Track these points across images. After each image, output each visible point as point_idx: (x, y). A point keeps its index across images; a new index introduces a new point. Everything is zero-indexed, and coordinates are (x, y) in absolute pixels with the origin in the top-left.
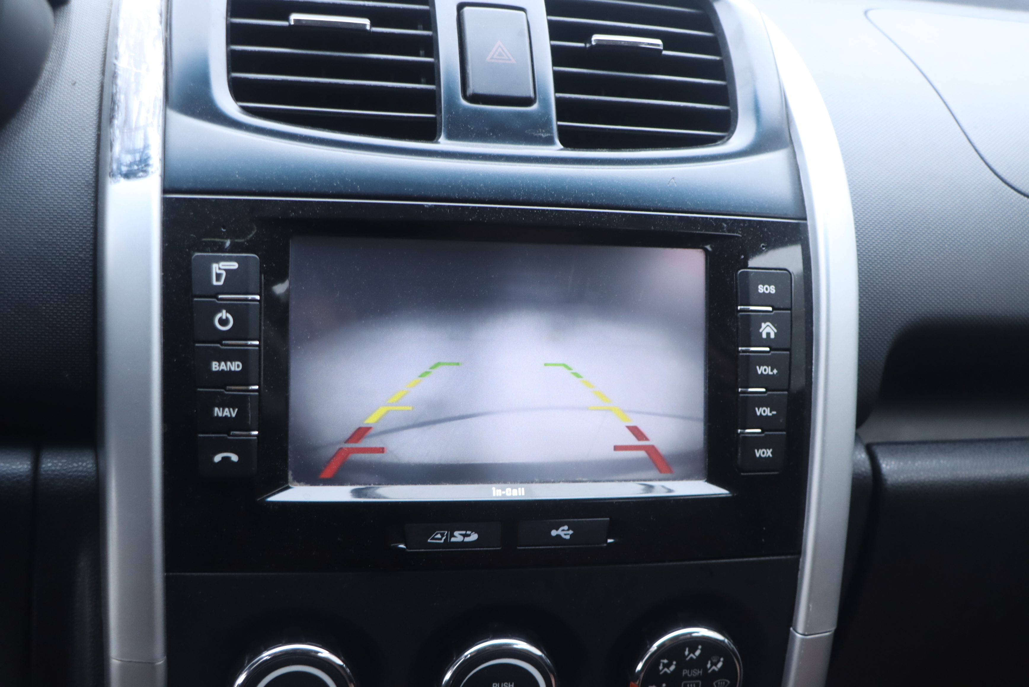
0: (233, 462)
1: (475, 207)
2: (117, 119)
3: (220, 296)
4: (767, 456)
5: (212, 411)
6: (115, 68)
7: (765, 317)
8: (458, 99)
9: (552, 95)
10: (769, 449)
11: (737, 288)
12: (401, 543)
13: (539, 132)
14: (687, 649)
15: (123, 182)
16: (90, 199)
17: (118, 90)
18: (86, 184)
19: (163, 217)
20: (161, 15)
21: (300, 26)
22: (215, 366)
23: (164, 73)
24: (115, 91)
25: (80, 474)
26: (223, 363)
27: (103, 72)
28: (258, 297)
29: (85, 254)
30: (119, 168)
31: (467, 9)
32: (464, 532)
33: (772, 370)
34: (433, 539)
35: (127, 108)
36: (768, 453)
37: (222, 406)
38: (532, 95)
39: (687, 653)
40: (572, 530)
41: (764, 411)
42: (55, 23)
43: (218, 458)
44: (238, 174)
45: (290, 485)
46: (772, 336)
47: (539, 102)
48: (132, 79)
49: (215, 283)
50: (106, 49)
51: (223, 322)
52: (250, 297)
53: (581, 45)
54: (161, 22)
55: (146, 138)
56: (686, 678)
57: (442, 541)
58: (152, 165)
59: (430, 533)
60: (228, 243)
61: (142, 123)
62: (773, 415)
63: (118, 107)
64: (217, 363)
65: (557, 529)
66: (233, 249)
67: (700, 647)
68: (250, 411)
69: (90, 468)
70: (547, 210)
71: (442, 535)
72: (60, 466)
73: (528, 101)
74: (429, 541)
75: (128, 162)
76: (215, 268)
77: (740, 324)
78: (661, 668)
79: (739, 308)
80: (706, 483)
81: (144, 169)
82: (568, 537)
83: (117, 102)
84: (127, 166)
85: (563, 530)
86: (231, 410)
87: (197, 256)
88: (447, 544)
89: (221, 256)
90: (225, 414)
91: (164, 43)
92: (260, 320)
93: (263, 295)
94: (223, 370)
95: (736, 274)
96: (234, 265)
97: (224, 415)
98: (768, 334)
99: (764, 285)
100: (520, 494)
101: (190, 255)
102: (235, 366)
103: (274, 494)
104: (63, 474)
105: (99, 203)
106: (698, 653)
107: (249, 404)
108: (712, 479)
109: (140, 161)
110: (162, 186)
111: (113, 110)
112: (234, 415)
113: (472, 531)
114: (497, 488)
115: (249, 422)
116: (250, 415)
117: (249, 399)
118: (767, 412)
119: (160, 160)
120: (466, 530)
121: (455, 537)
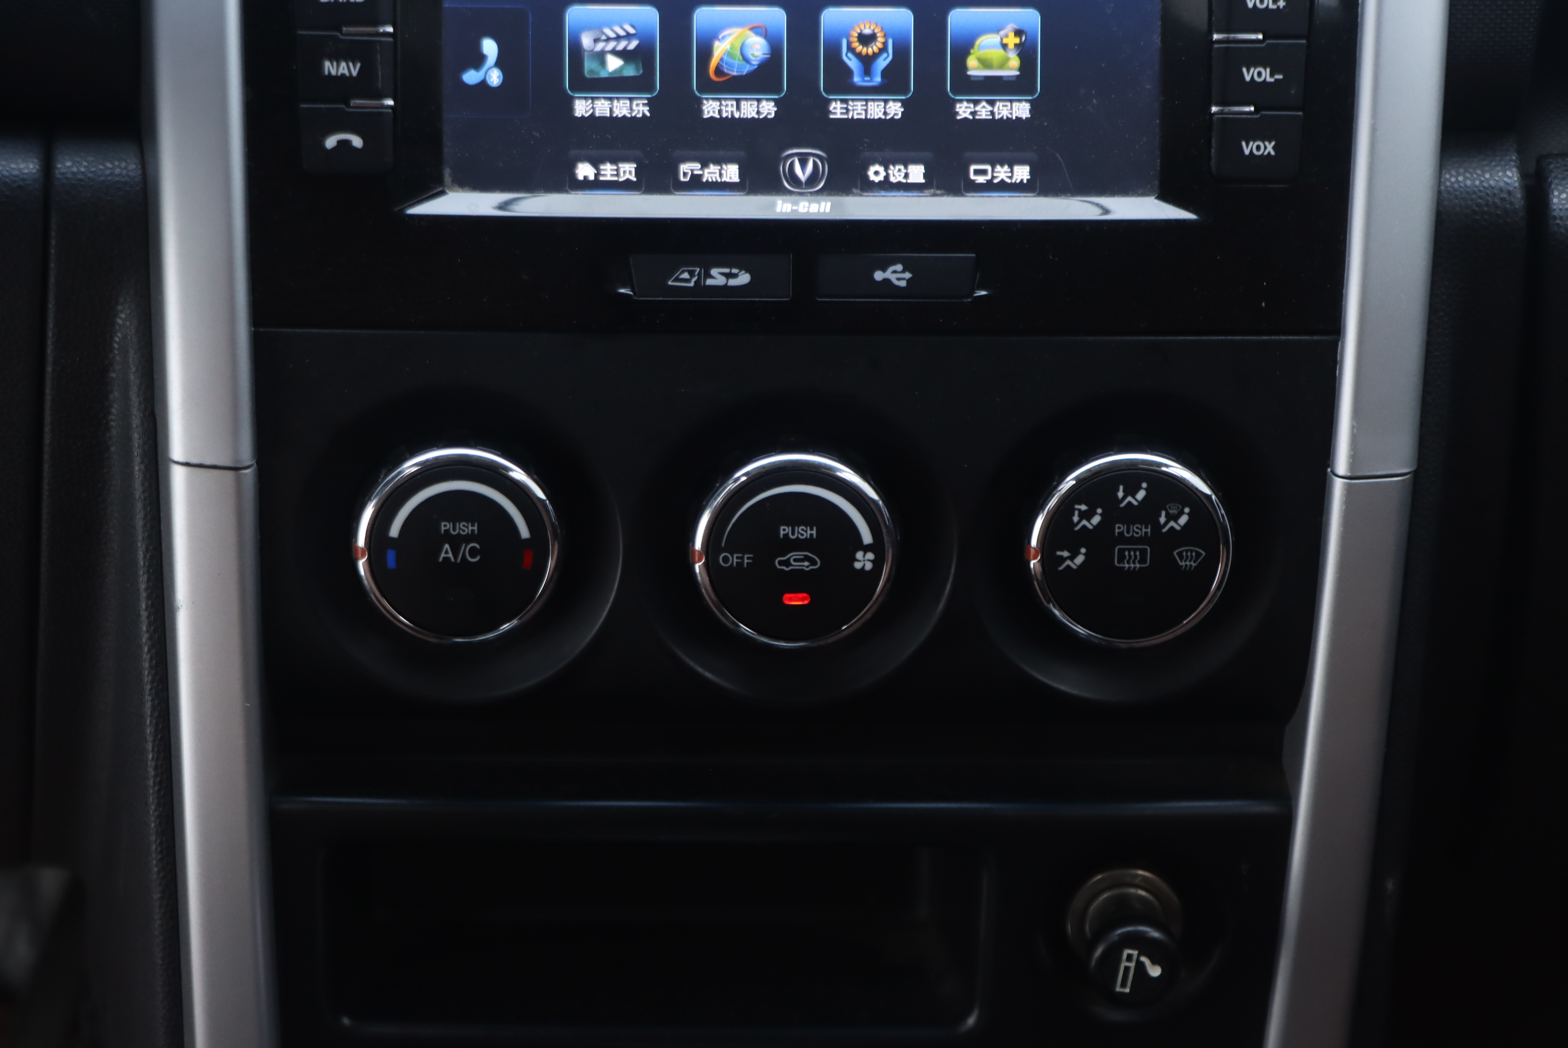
0: (355, 149)
4: (1266, 153)
5: (321, 67)
10: (1270, 143)
12: (624, 286)
14: (1121, 488)
25: (117, 179)
32: (727, 270)
33: (1275, 2)
34: (677, 279)
36: (1269, 148)
37: (336, 57)
39: (1120, 494)
40: (910, 272)
41: (1259, 74)
43: (331, 142)
45: (447, 191)
56: (1122, 539)
57: (692, 284)
59: (671, 271)
62: (1276, 80)
65: (884, 270)
67: (1144, 485)
68: (379, 67)
69: (132, 170)
71: (692, 274)
72: (85, 167)
74: (670, 283)
78: (1076, 519)
80: (1156, 201)
82: (903, 284)
85: (895, 272)
86: (351, 65)
88: (701, 289)
90: (341, 71)
94: (336, 2)
97: (339, 74)
100: (822, 211)
103: (419, 203)
104: (90, 179)
106: (1141, 495)
107: (379, 56)
108: (1165, 196)
112: (354, 73)
113: (741, 270)
114: (784, 202)
115: (380, 85)
116: (380, 73)
117: (378, 48)
118: (1265, 75)
120: (731, 267)
121: (712, 277)
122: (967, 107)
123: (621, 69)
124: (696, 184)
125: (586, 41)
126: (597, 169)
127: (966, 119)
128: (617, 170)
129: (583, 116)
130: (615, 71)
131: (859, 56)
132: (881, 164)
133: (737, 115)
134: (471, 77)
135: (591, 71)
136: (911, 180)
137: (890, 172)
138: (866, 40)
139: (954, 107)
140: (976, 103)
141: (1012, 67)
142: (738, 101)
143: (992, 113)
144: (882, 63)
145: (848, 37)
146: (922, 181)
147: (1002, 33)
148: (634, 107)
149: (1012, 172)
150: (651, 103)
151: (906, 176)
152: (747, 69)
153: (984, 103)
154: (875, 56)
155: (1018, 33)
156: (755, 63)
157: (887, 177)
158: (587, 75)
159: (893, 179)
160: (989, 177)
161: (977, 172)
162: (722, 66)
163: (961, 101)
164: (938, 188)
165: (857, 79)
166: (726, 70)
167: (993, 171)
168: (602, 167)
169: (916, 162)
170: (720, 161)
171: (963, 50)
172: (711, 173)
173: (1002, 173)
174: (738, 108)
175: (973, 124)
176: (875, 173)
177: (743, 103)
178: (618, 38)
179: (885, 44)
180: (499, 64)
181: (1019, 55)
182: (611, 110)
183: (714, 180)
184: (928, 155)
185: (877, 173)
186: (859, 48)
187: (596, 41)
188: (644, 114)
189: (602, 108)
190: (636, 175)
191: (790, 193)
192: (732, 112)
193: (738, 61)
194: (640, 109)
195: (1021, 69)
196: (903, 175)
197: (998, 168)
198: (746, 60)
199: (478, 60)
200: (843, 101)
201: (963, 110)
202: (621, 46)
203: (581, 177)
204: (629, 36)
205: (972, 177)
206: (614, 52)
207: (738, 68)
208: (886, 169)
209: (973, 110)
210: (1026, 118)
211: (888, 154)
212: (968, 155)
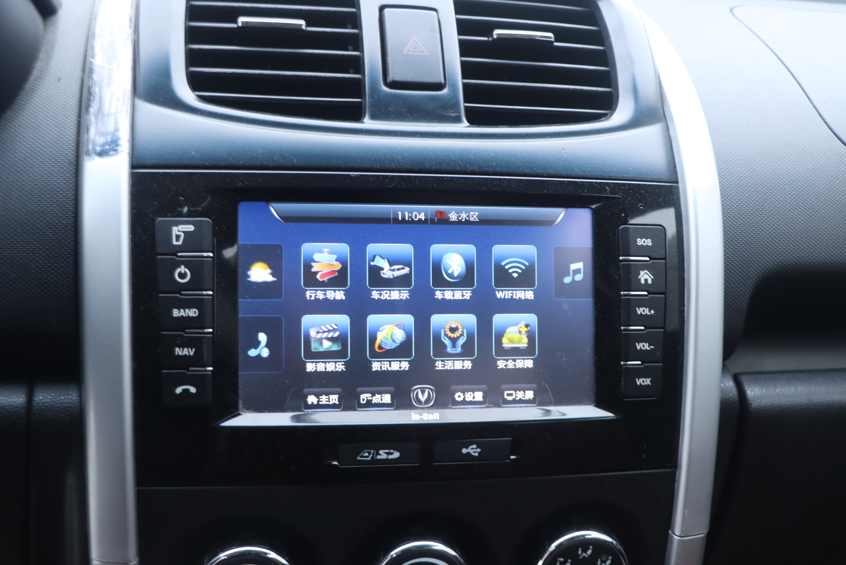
0: (192, 393)
1: (394, 176)
2: (93, 107)
3: (179, 254)
4: (647, 384)
5: (174, 351)
6: (92, 65)
7: (644, 266)
8: (380, 86)
9: (460, 81)
10: (648, 378)
11: (618, 242)
12: (334, 460)
13: (449, 112)
14: (580, 549)
15: (97, 159)
16: (71, 175)
17: (93, 83)
18: (68, 163)
19: (132, 189)
20: (131, 21)
21: (247, 27)
22: (176, 313)
23: (132, 69)
24: (91, 84)
25: (66, 405)
26: (182, 310)
27: (83, 70)
28: (211, 255)
29: (67, 221)
30: (94, 148)
31: (387, 11)
32: (387, 451)
33: (649, 311)
34: (362, 457)
35: (100, 98)
36: (647, 381)
37: (182, 346)
38: (443, 81)
39: (580, 552)
40: (480, 448)
41: (644, 346)
42: (45, 30)
43: (179, 390)
44: (194, 152)
45: (240, 413)
46: (650, 282)
47: (449, 87)
48: (106, 74)
49: (175, 243)
50: (86, 51)
51: (182, 276)
52: (205, 254)
53: (485, 39)
54: (130, 27)
55: (116, 123)
57: (369, 459)
58: (122, 145)
59: (359, 452)
60: (185, 209)
61: (113, 110)
62: (651, 349)
63: (94, 97)
64: (177, 310)
65: (467, 448)
66: (190, 214)
67: (591, 547)
68: (205, 351)
69: (75, 400)
70: (456, 177)
71: (369, 453)
72: (50, 399)
73: (439, 87)
74: (358, 458)
75: (102, 143)
76: (175, 230)
77: (621, 272)
79: (621, 258)
80: (595, 408)
81: (115, 148)
82: (476, 454)
83: (92, 93)
84: (101, 146)
85: (472, 449)
86: (190, 349)
87: (160, 221)
88: (374, 461)
89: (180, 220)
90: (184, 353)
91: (133, 43)
92: (213, 274)
93: (215, 252)
94: (182, 316)
95: (618, 230)
96: (191, 228)
97: (183, 354)
98: (646, 280)
99: (641, 239)
100: (435, 418)
101: (154, 220)
102: (192, 313)
103: (227, 420)
104: (52, 406)
105: (79, 178)
106: (589, 552)
107: (205, 344)
108: (599, 405)
109: (112, 142)
110: (130, 162)
111: (89, 100)
112: (192, 354)
113: (395, 450)
114: (415, 414)
115: (205, 360)
116: (205, 354)
117: (204, 340)
118: (646, 346)
119: (128, 141)
120: (389, 449)
121: (380, 455)
122: (503, 363)
123: (331, 346)
124: (369, 404)
125: (313, 333)
126: (319, 398)
127: (502, 369)
128: (329, 399)
129: (311, 372)
130: (327, 348)
131: (450, 338)
132: (461, 392)
133: (389, 369)
134: (253, 353)
135: (315, 348)
136: (477, 399)
137: (465, 395)
138: (453, 330)
139: (497, 362)
140: (507, 360)
141: (523, 343)
142: (390, 362)
143: (515, 365)
144: (461, 341)
145: (444, 328)
146: (482, 400)
147: (519, 326)
148: (337, 366)
149: (525, 394)
150: (346, 364)
151: (474, 398)
152: (394, 346)
153: (511, 361)
154: (458, 338)
155: (527, 326)
156: (399, 342)
157: (464, 398)
158: (313, 350)
159: (467, 399)
160: (514, 397)
161: (508, 395)
162: (382, 344)
163: (499, 360)
164: (489, 403)
165: (449, 350)
166: (384, 347)
167: (516, 394)
168: (320, 397)
169: (478, 390)
170: (381, 392)
171: (500, 334)
172: (377, 399)
173: (520, 395)
174: (390, 366)
175: (506, 371)
176: (459, 396)
177: (392, 363)
178: (329, 331)
179: (463, 332)
180: (267, 346)
181: (528, 337)
182: (326, 369)
183: (378, 402)
184: (484, 387)
185: (459, 397)
186: (450, 334)
187: (318, 333)
188: (342, 370)
189: (321, 367)
190: (338, 402)
191: (417, 408)
192: (387, 368)
193: (390, 341)
194: (340, 367)
195: (528, 343)
196: (472, 397)
197: (518, 392)
198: (394, 341)
199: (256, 344)
200: (442, 361)
201: (501, 364)
202: (330, 335)
203: (310, 403)
204: (334, 330)
205: (506, 397)
206: (327, 339)
207: (390, 345)
208: (464, 394)
209: (506, 364)
210: (532, 368)
211: (465, 387)
212: (504, 386)
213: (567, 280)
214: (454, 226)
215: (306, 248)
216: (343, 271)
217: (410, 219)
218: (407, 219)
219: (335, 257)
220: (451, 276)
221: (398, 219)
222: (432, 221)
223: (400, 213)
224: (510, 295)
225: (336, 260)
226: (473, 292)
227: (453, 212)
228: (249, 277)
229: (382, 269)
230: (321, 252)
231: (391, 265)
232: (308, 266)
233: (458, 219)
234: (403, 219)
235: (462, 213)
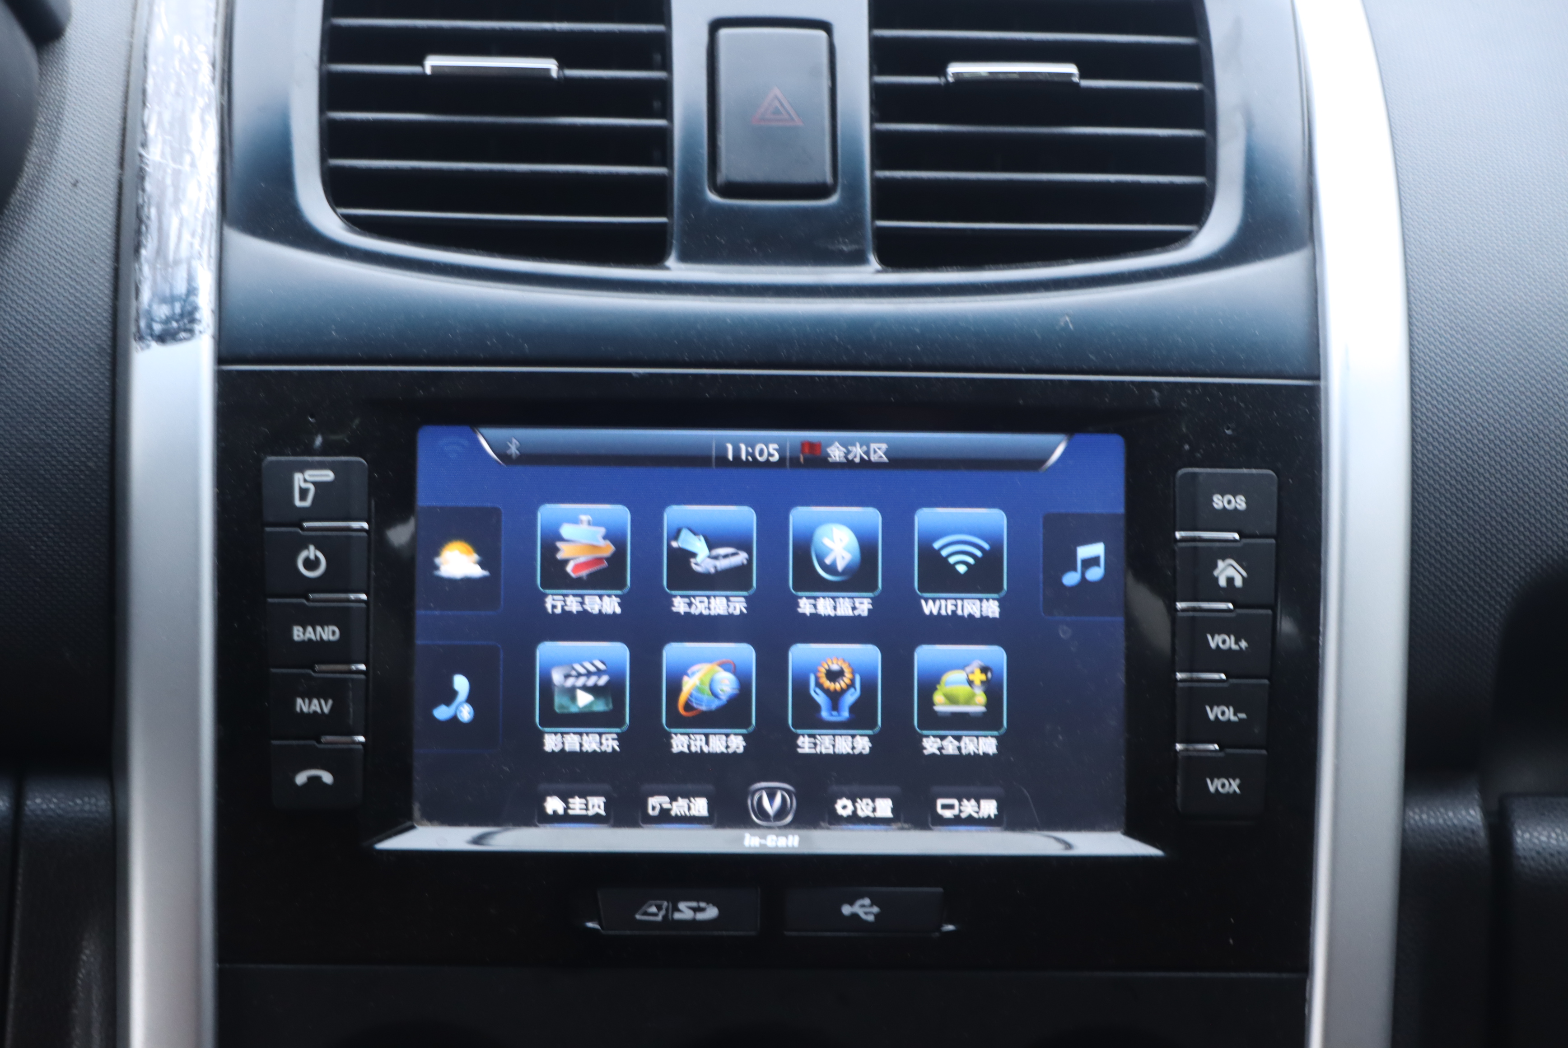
0: (325, 785)
2: (145, 247)
3: (306, 524)
4: (1231, 791)
5: (294, 704)
6: (142, 161)
7: (1226, 551)
8: (702, 192)
9: (867, 175)
10: (1234, 780)
11: (1174, 501)
12: (591, 920)
13: (839, 242)
15: (155, 347)
16: (104, 374)
17: (146, 200)
19: (218, 401)
20: (214, 65)
21: (441, 77)
22: (298, 633)
23: (218, 169)
24: (140, 201)
25: (86, 815)
26: (310, 629)
27: (122, 164)
28: (365, 525)
29: (95, 462)
30: (149, 327)
31: (724, 33)
33: (1237, 642)
35: (160, 229)
36: (1233, 786)
37: (309, 695)
38: (829, 179)
40: (878, 906)
41: (1223, 713)
43: (301, 779)
44: (336, 331)
45: (416, 825)
46: (1238, 582)
47: (843, 190)
48: (169, 181)
49: (298, 503)
50: (125, 119)
51: (311, 564)
52: (356, 525)
53: (933, 80)
54: (213, 79)
55: (190, 279)
57: (659, 918)
58: (200, 321)
59: (639, 905)
60: (319, 441)
61: (184, 253)
62: (1241, 720)
63: (147, 227)
64: (301, 629)
65: (851, 904)
66: (325, 450)
68: (351, 704)
69: (102, 806)
71: (659, 908)
72: (55, 803)
73: (820, 191)
74: (638, 917)
75: (163, 317)
76: (299, 480)
77: (1178, 562)
79: (1178, 534)
80: (1123, 837)
81: (188, 326)
82: (871, 918)
83: (144, 218)
84: (161, 322)
85: (863, 906)
86: (323, 702)
87: (271, 462)
88: (668, 922)
89: (308, 461)
90: (313, 708)
91: (219, 115)
92: (369, 561)
93: (373, 520)
94: (310, 640)
95: (1174, 477)
96: (327, 476)
97: (311, 711)
98: (1230, 580)
99: (1223, 496)
100: (790, 845)
101: (259, 460)
102: (329, 633)
103: (389, 836)
104: (59, 816)
108: (1132, 832)
109: (182, 315)
110: (215, 352)
111: (139, 232)
112: (326, 710)
114: (752, 835)
115: (351, 722)
116: (351, 710)
117: (350, 685)
118: (1229, 714)
119: (213, 311)
120: (698, 901)
121: (679, 910)
122: (934, 742)
123: (591, 704)
124: (665, 817)
125: (557, 677)
126: (566, 803)
127: (933, 755)
128: (586, 805)
129: (553, 751)
130: (586, 707)
131: (827, 692)
132: (848, 798)
133: (706, 749)
134: (442, 713)
135: (562, 707)
136: (879, 814)
137: (857, 805)
138: (834, 676)
139: (921, 741)
140: (943, 738)
141: (978, 704)
142: (707, 736)
143: (959, 748)
144: (851, 698)
145: (816, 672)
146: (890, 815)
147: (968, 669)
148: (604, 741)
149: (979, 807)
150: (620, 738)
151: (874, 810)
152: (715, 704)
153: (950, 738)
154: (843, 691)
155: (984, 670)
156: (724, 698)
157: (855, 812)
158: (557, 710)
159: (860, 813)
160: (956, 811)
161: (944, 807)
162: (691, 701)
163: (927, 736)
164: (906, 822)
165: (825, 714)
166: (695, 705)
167: (960, 805)
168: (571, 800)
169: (883, 796)
170: (688, 795)
171: (929, 686)
172: (679, 807)
173: (969, 808)
174: (707, 743)
175: (941, 759)
176: (843, 807)
177: (711, 738)
178: (589, 674)
179: (853, 681)
180: (470, 700)
181: (986, 692)
182: (581, 745)
183: (683, 814)
184: (896, 789)
185: (844, 807)
186: (827, 684)
187: (567, 676)
188: (613, 749)
189: (572, 742)
190: (605, 810)
191: (758, 826)
192: (701, 747)
193: (707, 696)
194: (609, 743)
195: (988, 705)
196: (870, 808)
197: (965, 802)
198: (715, 695)
199: (449, 696)
200: (810, 736)
201: (931, 745)
202: (592, 681)
203: (549, 810)
204: (599, 672)
205: (939, 810)
206: (585, 688)
207: (707, 704)
208: (854, 802)
209: (940, 746)
210: (994, 754)
211: (855, 788)
212: (936, 789)
213: (1071, 579)
214: (837, 473)
215: (547, 513)
216: (617, 559)
217: (750, 459)
218: (744, 457)
219: (602, 531)
220: (831, 569)
221: (726, 458)
222: (795, 462)
223: (730, 447)
224: (950, 608)
225: (605, 537)
226: (875, 601)
227: (837, 444)
228: (437, 568)
229: (694, 555)
230: (575, 521)
231: (711, 546)
232: (550, 549)
233: (846, 457)
234: (737, 457)
235: (854, 445)
